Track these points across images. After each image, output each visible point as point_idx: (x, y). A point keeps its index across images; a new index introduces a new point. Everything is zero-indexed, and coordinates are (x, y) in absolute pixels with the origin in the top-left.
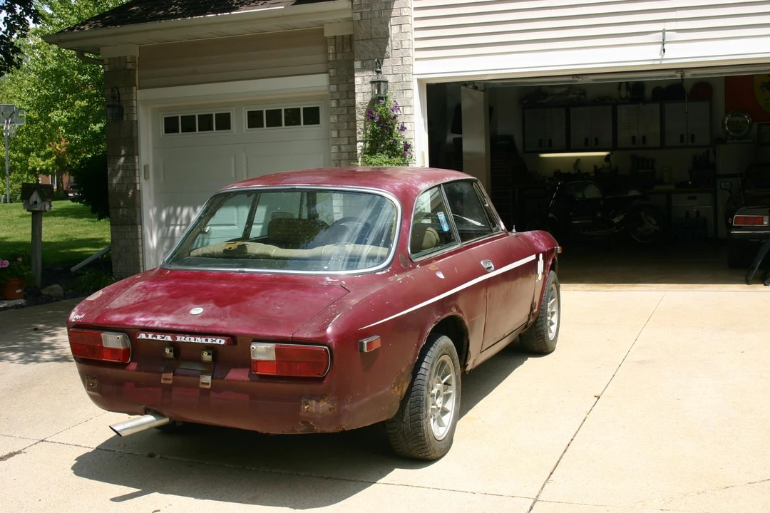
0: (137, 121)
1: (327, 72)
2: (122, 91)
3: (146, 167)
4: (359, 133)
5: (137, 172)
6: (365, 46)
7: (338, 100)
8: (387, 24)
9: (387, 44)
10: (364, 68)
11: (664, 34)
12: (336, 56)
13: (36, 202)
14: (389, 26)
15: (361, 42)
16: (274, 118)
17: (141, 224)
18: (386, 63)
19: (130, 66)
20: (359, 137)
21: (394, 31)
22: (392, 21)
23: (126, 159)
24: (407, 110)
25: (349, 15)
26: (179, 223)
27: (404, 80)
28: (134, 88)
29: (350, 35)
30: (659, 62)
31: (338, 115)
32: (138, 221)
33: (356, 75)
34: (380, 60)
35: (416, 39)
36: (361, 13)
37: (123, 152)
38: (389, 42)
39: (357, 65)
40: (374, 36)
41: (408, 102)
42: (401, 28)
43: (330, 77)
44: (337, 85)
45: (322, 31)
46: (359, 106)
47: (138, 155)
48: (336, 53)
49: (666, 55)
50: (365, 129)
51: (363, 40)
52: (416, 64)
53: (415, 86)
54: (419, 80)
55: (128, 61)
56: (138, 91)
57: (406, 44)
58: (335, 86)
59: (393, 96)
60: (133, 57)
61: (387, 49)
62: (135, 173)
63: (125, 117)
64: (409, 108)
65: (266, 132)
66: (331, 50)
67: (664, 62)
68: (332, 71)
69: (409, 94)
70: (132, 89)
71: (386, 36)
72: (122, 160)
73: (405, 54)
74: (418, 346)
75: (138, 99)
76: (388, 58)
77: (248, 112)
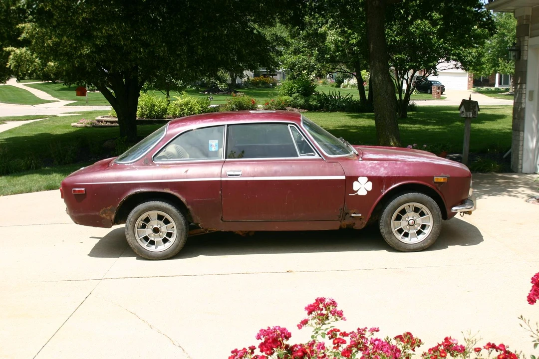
0: (527, 60)
5: (524, 95)
13: (463, 112)
17: (523, 131)
19: (525, 23)
32: (521, 129)
37: (519, 81)
47: (526, 83)
55: (525, 18)
56: (529, 39)
60: (527, 16)
63: (521, 57)
72: (519, 86)
74: (120, 200)
75: (529, 45)
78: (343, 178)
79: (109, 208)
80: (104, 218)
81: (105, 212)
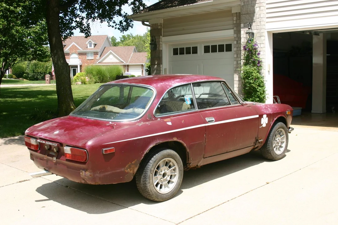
0: (162, 50)
1: (233, 29)
2: (156, 37)
3: (165, 69)
4: (242, 56)
5: (161, 71)
6: (245, 17)
7: (237, 41)
8: (254, 7)
9: (254, 16)
10: (245, 27)
12: (237, 22)
14: (255, 7)
15: (243, 15)
16: (214, 49)
18: (254, 24)
19: (159, 27)
20: (242, 57)
21: (257, 10)
22: (257, 5)
23: (157, 66)
24: (262, 46)
25: (239, 3)
26: (177, 93)
27: (261, 32)
28: (161, 36)
29: (239, 12)
31: (237, 48)
33: (241, 30)
34: (251, 23)
35: (267, 13)
36: (244, 2)
37: (156, 63)
38: (255, 15)
39: (242, 25)
40: (249, 12)
41: (263, 42)
42: (260, 8)
43: (234, 31)
44: (237, 34)
45: (231, 11)
46: (242, 44)
47: (162, 64)
48: (237, 20)
50: (244, 54)
51: (244, 14)
52: (266, 24)
53: (266, 34)
54: (268, 32)
55: (159, 25)
56: (163, 38)
57: (262, 16)
58: (236, 35)
59: (256, 40)
60: (161, 24)
61: (254, 18)
62: (160, 72)
63: (157, 48)
64: (262, 44)
65: (211, 54)
66: (235, 18)
68: (235, 28)
69: (262, 38)
70: (160, 37)
71: (254, 12)
72: (156, 66)
73: (262, 20)
74: (143, 153)
75: (162, 41)
76: (255, 22)
77: (204, 46)
78: (257, 116)
79: (133, 162)
80: (128, 173)
81: (130, 167)
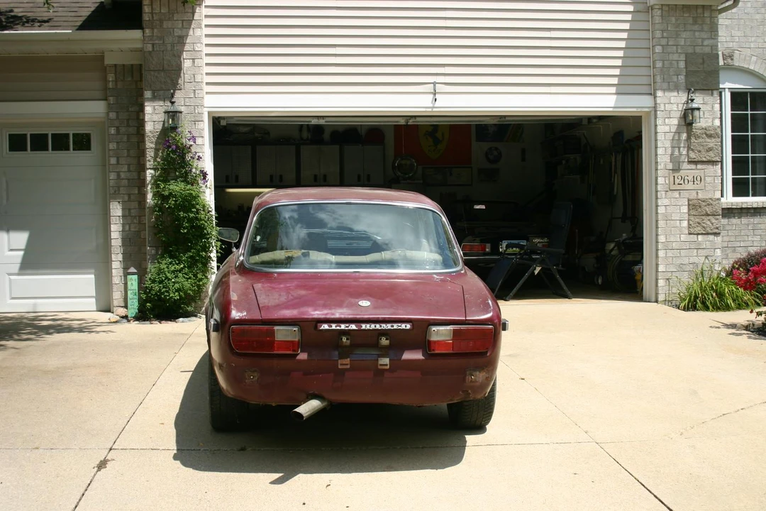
1: (106, 100)
4: (150, 161)
6: (157, 77)
7: (118, 128)
8: (180, 57)
9: (179, 76)
10: (154, 98)
11: (435, 86)
12: (116, 85)
14: (182, 59)
15: (152, 73)
16: (39, 143)
18: (178, 94)
20: (149, 165)
21: (187, 64)
22: (185, 55)
24: (199, 141)
25: (139, 46)
27: (196, 111)
29: (141, 65)
30: (430, 110)
31: (117, 142)
33: (146, 104)
34: (172, 91)
35: (207, 74)
36: (153, 45)
38: (182, 74)
39: (148, 94)
40: (166, 67)
41: (200, 133)
42: (194, 62)
43: (109, 104)
44: (119, 112)
45: (102, 58)
46: (150, 134)
48: (116, 81)
49: (437, 104)
50: (156, 156)
51: (154, 71)
52: (207, 97)
53: (206, 118)
54: (209, 113)
57: (198, 78)
58: (115, 114)
59: (185, 127)
61: (180, 81)
64: (200, 138)
65: (30, 156)
66: (111, 77)
67: (434, 110)
68: (111, 98)
69: (200, 125)
71: (179, 68)
73: (197, 87)
76: (180, 90)
77: (10, 135)
